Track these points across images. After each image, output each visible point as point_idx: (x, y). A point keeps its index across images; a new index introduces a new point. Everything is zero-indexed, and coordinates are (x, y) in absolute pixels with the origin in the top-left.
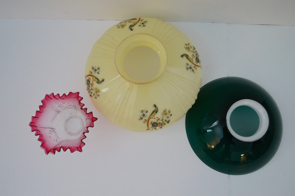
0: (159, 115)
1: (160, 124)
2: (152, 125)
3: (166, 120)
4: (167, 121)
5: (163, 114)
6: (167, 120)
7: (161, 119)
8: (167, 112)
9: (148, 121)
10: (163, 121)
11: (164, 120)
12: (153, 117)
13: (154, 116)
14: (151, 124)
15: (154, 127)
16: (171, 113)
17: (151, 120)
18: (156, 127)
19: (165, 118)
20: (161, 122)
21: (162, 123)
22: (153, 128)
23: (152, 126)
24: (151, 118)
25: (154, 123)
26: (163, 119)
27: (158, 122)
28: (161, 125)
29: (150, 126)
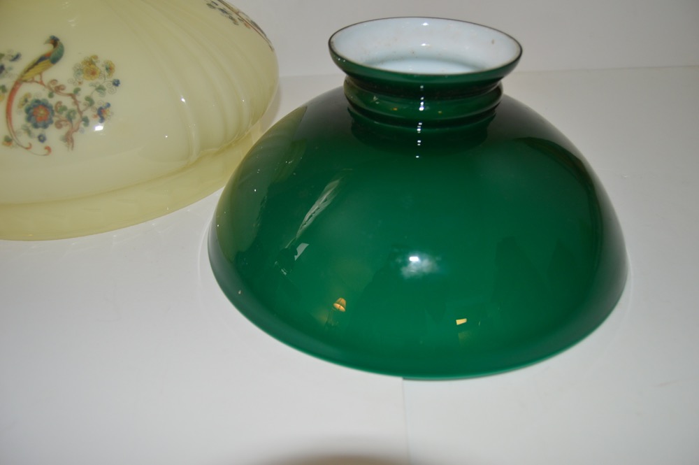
0: (62, 72)
1: (64, 115)
2: (28, 111)
3: (90, 101)
4: (97, 106)
5: (78, 71)
6: (99, 100)
7: (70, 89)
8: (100, 66)
9: (14, 90)
10: (76, 103)
11: (81, 97)
12: (37, 78)
13: (40, 74)
14: (23, 109)
15: (36, 126)
16: (116, 76)
17: (25, 89)
18: (45, 126)
19: (87, 89)
20: (68, 102)
21: (73, 111)
22: (29, 132)
23: (29, 119)
24: (25, 81)
25: (37, 101)
26: (77, 91)
27: (52, 102)
28: (70, 119)
29: (19, 119)
